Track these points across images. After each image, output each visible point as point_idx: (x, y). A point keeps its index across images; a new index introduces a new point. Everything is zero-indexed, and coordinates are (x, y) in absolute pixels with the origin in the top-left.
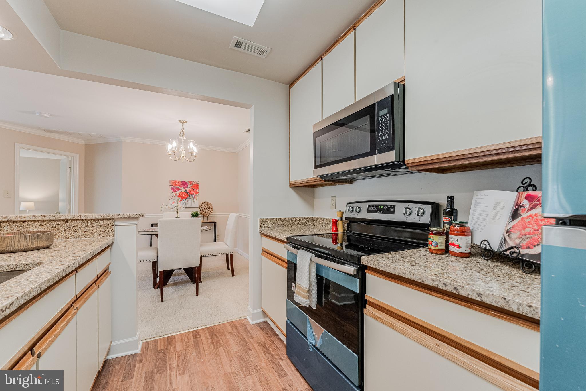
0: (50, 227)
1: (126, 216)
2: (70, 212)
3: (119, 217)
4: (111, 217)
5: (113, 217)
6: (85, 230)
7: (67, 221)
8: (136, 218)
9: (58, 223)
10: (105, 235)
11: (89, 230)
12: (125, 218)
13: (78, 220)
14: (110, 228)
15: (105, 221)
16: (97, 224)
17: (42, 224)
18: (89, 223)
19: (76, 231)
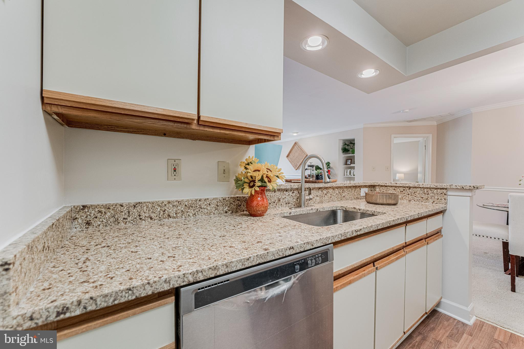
0: (400, 191)
1: (458, 187)
2: (425, 182)
3: (452, 187)
4: (444, 187)
5: (446, 187)
6: (422, 196)
7: (410, 188)
8: (469, 189)
9: (404, 189)
10: (438, 203)
11: (425, 197)
12: (457, 189)
13: (418, 187)
14: (443, 197)
15: (439, 191)
16: (432, 192)
17: (395, 189)
18: (426, 190)
19: (416, 196)
